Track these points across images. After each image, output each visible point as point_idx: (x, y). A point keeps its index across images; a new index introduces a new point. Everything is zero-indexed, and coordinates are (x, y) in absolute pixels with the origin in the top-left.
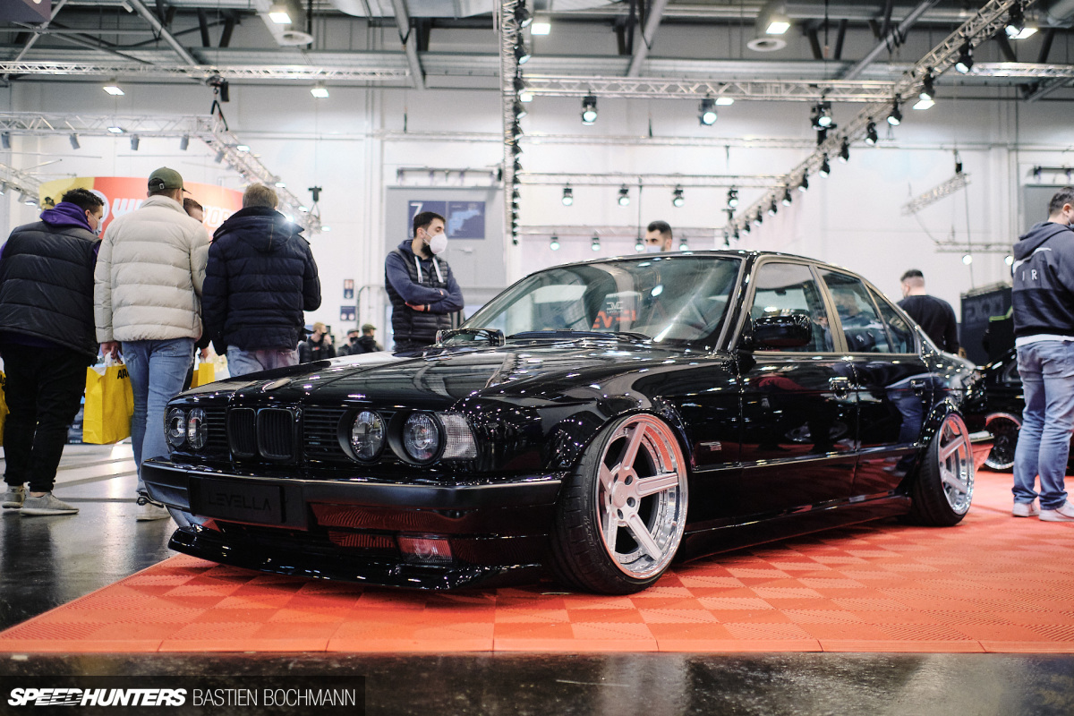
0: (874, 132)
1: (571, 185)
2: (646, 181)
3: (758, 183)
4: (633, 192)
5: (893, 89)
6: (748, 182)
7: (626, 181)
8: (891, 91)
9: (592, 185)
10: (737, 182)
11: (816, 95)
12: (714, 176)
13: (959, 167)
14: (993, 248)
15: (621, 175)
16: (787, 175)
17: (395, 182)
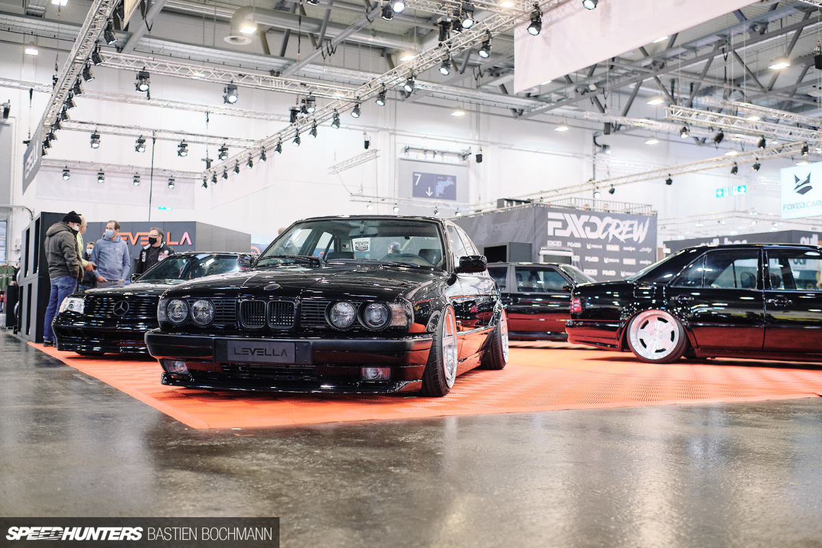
0: (338, 119)
1: (99, 132)
2: (158, 135)
3: (242, 144)
4: (149, 142)
5: (354, 92)
6: (235, 143)
7: (144, 133)
8: (353, 94)
9: (115, 134)
10: (227, 142)
11: (305, 91)
12: (210, 137)
13: (367, 144)
14: (386, 201)
15: (139, 128)
16: (262, 140)
17: (404, 156)
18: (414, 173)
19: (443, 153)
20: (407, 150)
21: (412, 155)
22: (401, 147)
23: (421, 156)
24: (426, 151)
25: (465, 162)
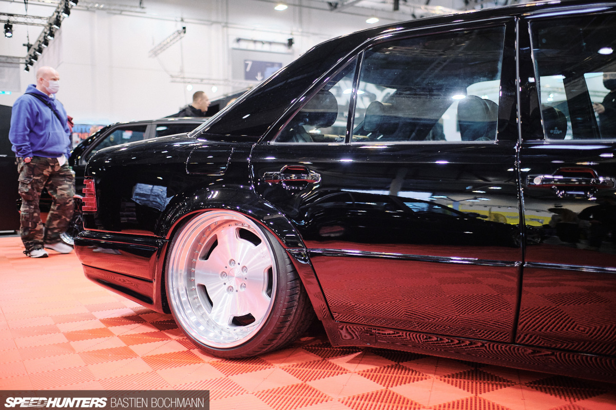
14: (205, 81)
17: (236, 45)
18: (246, 60)
19: (270, 43)
20: (239, 40)
21: (243, 45)
22: (233, 38)
23: (251, 46)
24: (255, 42)
25: (290, 51)
